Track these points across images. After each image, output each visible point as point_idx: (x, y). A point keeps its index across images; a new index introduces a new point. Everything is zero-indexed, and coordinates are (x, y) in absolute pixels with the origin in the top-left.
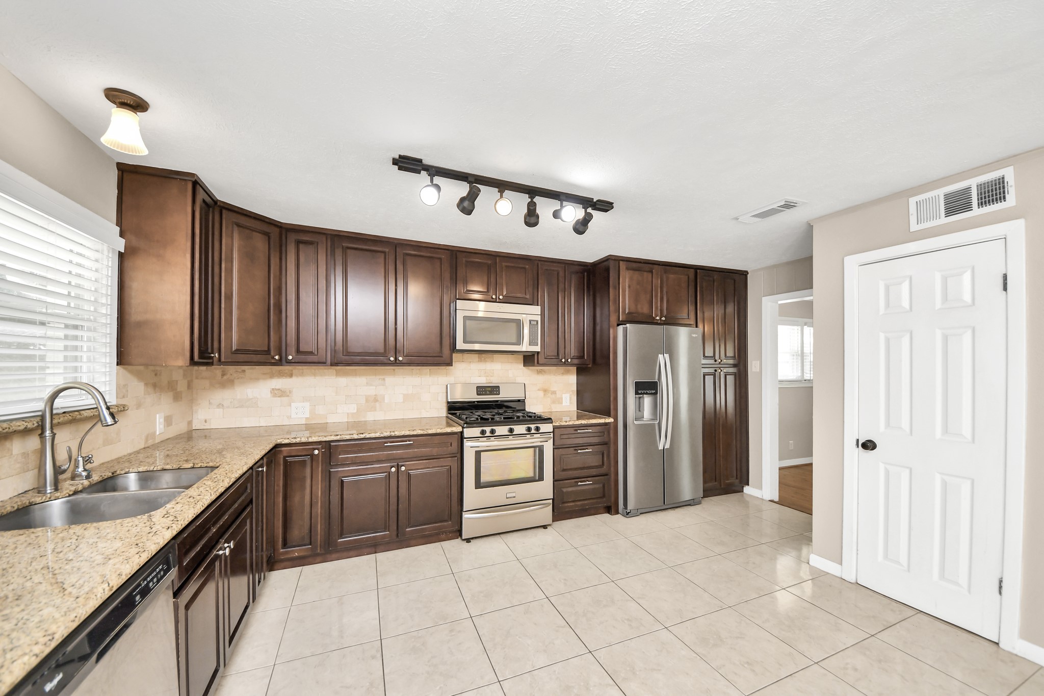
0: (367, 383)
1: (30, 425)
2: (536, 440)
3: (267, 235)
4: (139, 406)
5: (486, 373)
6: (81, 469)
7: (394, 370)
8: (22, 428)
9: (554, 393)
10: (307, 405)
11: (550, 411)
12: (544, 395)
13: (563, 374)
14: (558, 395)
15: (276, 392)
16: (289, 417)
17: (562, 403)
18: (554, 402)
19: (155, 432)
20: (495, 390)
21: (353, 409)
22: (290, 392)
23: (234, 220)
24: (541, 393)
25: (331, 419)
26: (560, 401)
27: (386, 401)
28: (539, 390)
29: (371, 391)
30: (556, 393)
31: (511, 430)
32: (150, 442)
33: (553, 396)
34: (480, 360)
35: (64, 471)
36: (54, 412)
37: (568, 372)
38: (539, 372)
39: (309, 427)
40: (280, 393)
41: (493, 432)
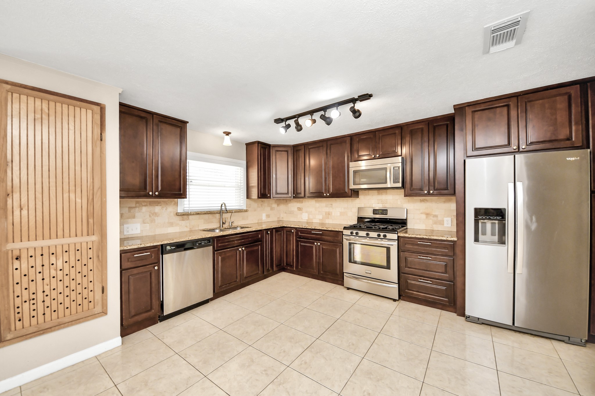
0: (326, 206)
1: (218, 212)
2: (385, 243)
3: (287, 151)
4: (255, 210)
5: (382, 201)
6: (230, 224)
7: (336, 200)
8: (216, 212)
9: (436, 216)
10: (307, 214)
11: (432, 229)
12: (427, 217)
13: (444, 202)
14: (440, 218)
15: (299, 208)
16: (302, 219)
17: (443, 224)
18: (435, 223)
19: (262, 219)
20: (384, 211)
21: (321, 217)
22: (302, 209)
23: (276, 149)
24: (424, 216)
25: (315, 221)
26: (442, 223)
27: (333, 215)
28: (422, 213)
29: (327, 210)
30: (437, 217)
31: (368, 234)
32: (260, 222)
33: (435, 219)
34: (379, 194)
35: (225, 224)
36: (222, 210)
37: (450, 201)
38: (421, 201)
39: (307, 223)
40: (300, 209)
41: (357, 233)
